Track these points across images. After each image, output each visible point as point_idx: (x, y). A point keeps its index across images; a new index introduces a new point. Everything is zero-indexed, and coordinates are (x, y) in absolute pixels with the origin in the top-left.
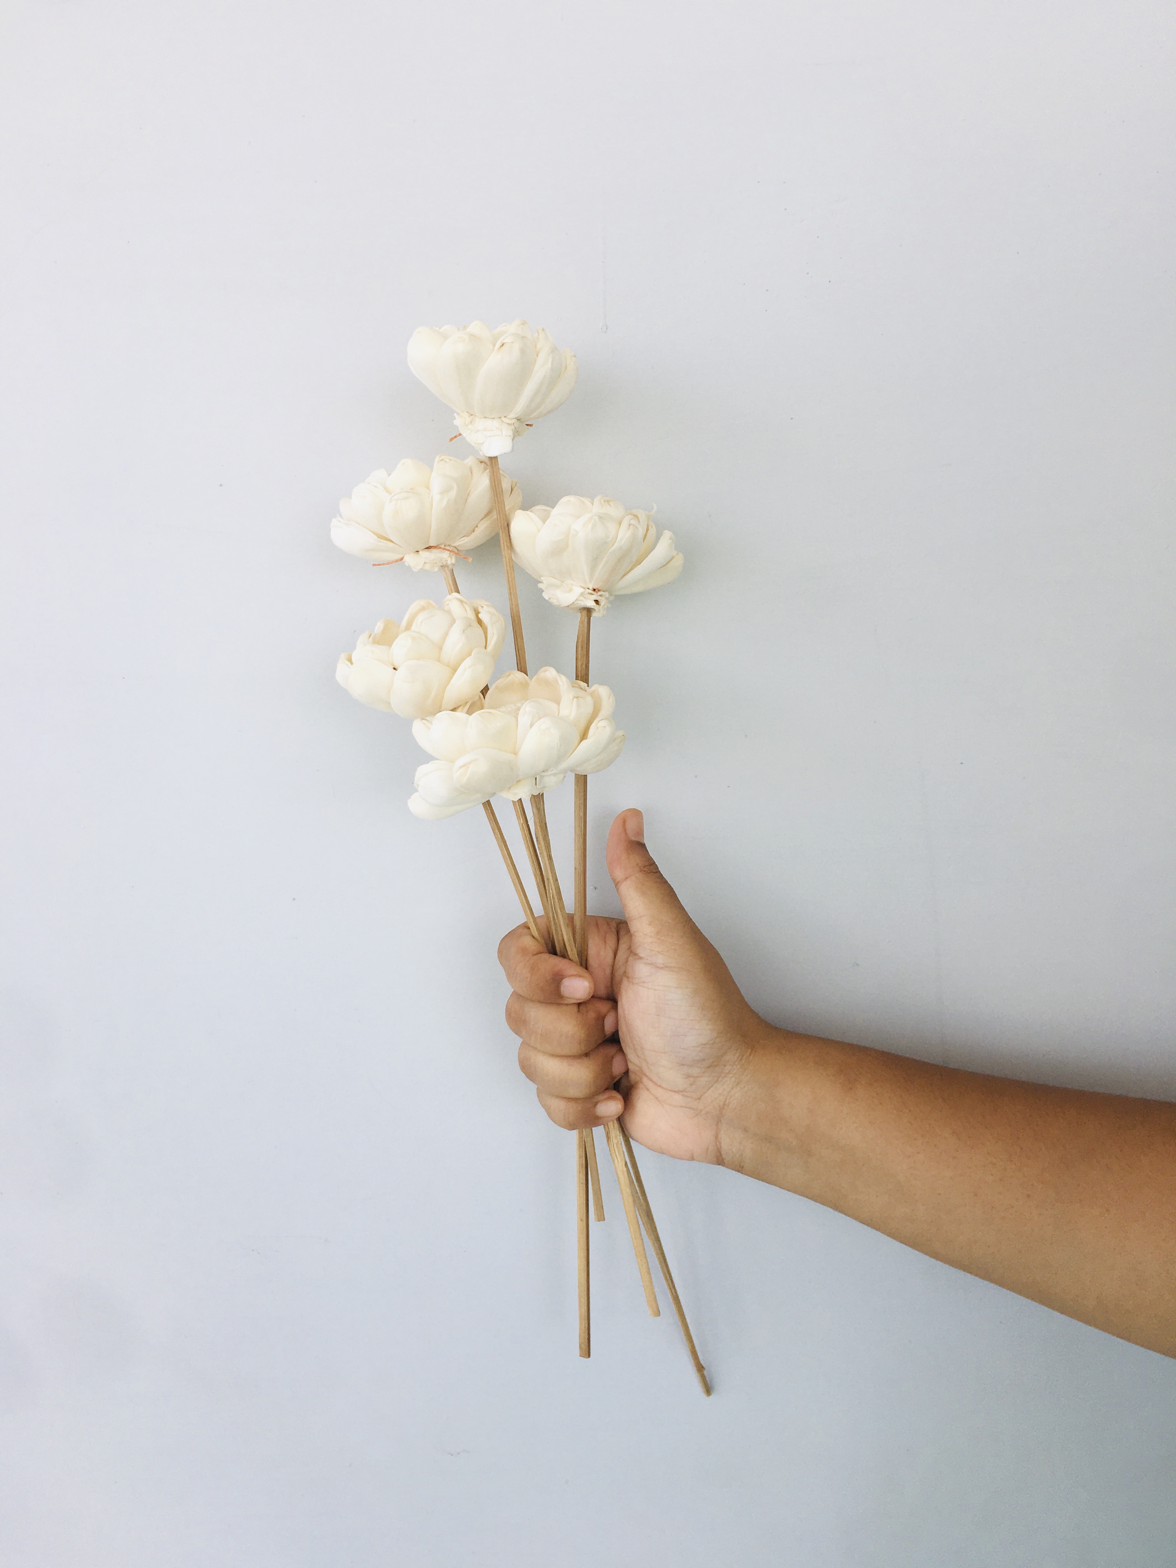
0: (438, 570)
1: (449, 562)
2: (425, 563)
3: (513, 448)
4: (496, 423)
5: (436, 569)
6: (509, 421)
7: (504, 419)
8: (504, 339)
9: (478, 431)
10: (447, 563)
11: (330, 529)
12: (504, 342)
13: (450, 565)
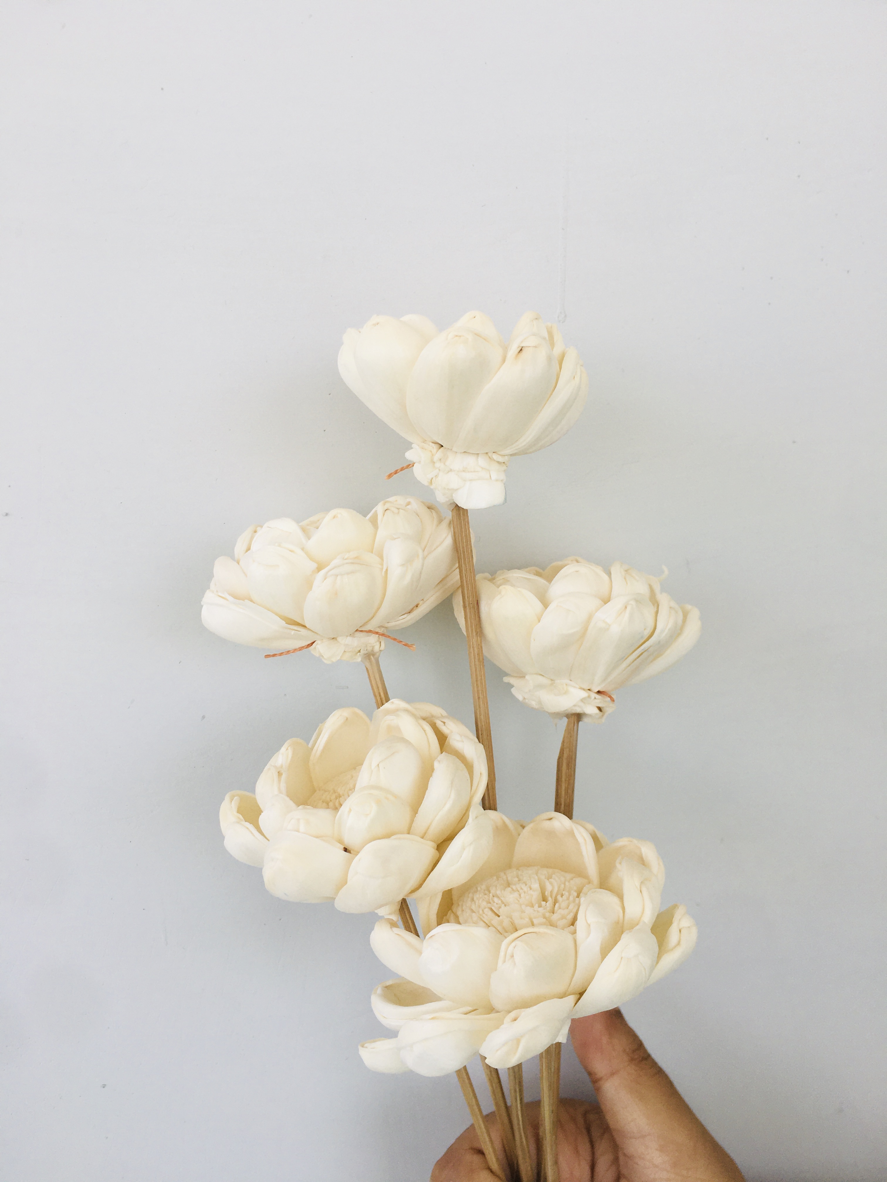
0: (361, 661)
1: (377, 648)
2: (345, 651)
3: (506, 499)
4: (482, 461)
5: (359, 660)
6: (501, 459)
7: (495, 456)
8: (522, 342)
9: (451, 470)
10: (372, 651)
11: (202, 606)
12: (523, 345)
13: (377, 652)
